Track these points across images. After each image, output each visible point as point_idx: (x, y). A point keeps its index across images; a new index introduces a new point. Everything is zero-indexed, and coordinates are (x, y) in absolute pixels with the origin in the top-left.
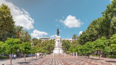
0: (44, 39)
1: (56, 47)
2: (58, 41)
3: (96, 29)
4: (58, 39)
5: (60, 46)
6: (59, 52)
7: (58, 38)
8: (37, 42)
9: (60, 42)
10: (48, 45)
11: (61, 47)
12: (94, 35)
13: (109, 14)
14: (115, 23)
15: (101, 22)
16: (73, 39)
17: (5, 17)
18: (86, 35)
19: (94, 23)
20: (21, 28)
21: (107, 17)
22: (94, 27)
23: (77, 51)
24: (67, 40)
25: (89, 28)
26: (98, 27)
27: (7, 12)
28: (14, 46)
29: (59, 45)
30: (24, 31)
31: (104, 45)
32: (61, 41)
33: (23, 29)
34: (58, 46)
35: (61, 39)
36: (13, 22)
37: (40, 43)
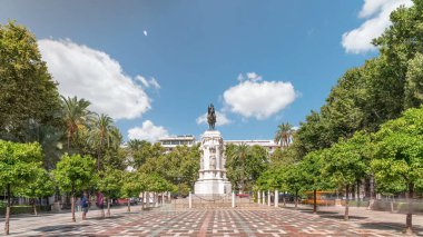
0: (174, 142)
1: (203, 173)
2: (210, 149)
3: (357, 104)
4: (210, 144)
5: (218, 169)
6: (215, 188)
7: (210, 139)
8: (145, 155)
9: (217, 154)
10: (185, 165)
11: (222, 173)
12: (351, 125)
13: (402, 46)
14: (418, 79)
15: (373, 76)
16: (277, 140)
17: (18, 66)
18: (321, 128)
19: (351, 80)
20: (84, 104)
21: (392, 56)
22: (351, 97)
23: (280, 187)
24: (257, 147)
25: (331, 100)
26: (365, 95)
27: (26, 49)
28: (14, 170)
29: (215, 166)
30: (92, 117)
31: (360, 164)
32: (221, 147)
33: (89, 108)
34: (213, 169)
35: (221, 141)
36: (51, 86)
37: (157, 156)
